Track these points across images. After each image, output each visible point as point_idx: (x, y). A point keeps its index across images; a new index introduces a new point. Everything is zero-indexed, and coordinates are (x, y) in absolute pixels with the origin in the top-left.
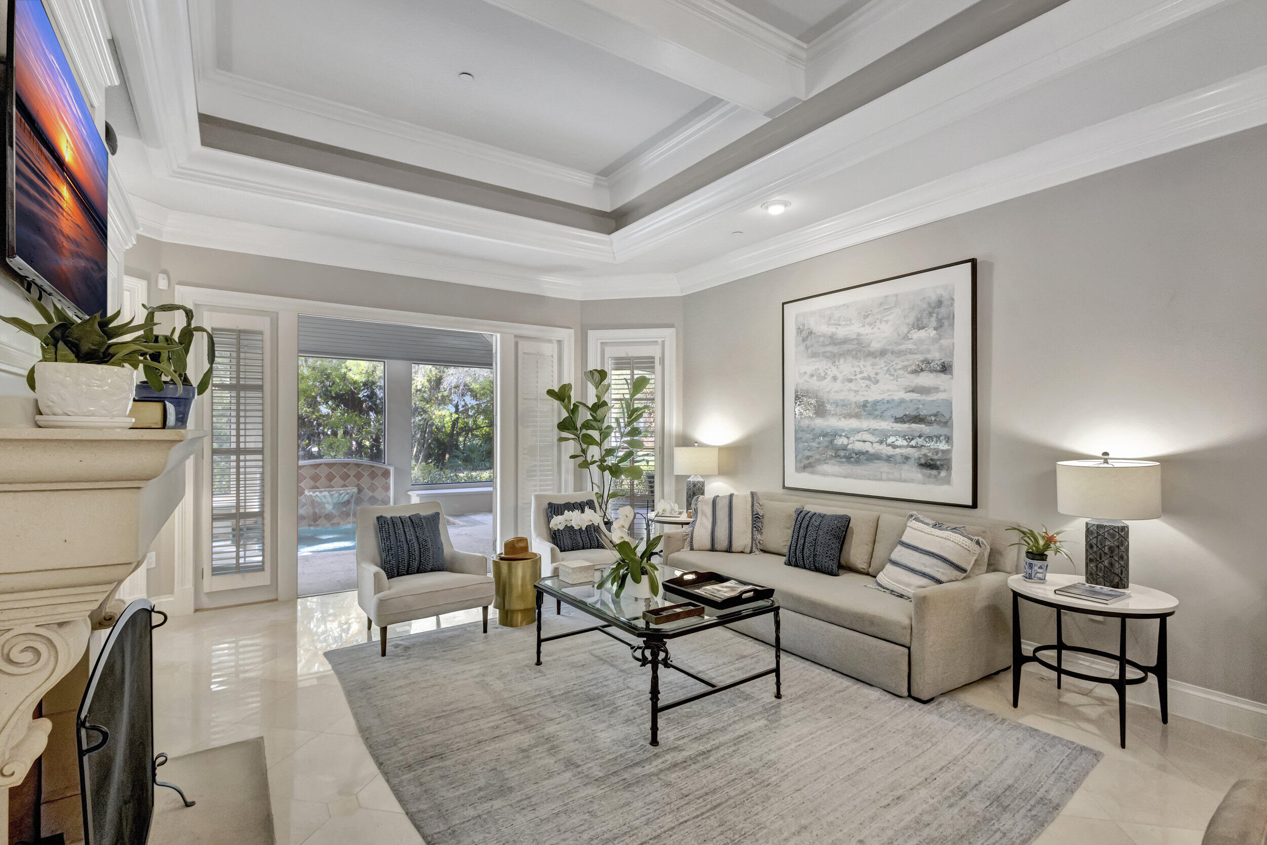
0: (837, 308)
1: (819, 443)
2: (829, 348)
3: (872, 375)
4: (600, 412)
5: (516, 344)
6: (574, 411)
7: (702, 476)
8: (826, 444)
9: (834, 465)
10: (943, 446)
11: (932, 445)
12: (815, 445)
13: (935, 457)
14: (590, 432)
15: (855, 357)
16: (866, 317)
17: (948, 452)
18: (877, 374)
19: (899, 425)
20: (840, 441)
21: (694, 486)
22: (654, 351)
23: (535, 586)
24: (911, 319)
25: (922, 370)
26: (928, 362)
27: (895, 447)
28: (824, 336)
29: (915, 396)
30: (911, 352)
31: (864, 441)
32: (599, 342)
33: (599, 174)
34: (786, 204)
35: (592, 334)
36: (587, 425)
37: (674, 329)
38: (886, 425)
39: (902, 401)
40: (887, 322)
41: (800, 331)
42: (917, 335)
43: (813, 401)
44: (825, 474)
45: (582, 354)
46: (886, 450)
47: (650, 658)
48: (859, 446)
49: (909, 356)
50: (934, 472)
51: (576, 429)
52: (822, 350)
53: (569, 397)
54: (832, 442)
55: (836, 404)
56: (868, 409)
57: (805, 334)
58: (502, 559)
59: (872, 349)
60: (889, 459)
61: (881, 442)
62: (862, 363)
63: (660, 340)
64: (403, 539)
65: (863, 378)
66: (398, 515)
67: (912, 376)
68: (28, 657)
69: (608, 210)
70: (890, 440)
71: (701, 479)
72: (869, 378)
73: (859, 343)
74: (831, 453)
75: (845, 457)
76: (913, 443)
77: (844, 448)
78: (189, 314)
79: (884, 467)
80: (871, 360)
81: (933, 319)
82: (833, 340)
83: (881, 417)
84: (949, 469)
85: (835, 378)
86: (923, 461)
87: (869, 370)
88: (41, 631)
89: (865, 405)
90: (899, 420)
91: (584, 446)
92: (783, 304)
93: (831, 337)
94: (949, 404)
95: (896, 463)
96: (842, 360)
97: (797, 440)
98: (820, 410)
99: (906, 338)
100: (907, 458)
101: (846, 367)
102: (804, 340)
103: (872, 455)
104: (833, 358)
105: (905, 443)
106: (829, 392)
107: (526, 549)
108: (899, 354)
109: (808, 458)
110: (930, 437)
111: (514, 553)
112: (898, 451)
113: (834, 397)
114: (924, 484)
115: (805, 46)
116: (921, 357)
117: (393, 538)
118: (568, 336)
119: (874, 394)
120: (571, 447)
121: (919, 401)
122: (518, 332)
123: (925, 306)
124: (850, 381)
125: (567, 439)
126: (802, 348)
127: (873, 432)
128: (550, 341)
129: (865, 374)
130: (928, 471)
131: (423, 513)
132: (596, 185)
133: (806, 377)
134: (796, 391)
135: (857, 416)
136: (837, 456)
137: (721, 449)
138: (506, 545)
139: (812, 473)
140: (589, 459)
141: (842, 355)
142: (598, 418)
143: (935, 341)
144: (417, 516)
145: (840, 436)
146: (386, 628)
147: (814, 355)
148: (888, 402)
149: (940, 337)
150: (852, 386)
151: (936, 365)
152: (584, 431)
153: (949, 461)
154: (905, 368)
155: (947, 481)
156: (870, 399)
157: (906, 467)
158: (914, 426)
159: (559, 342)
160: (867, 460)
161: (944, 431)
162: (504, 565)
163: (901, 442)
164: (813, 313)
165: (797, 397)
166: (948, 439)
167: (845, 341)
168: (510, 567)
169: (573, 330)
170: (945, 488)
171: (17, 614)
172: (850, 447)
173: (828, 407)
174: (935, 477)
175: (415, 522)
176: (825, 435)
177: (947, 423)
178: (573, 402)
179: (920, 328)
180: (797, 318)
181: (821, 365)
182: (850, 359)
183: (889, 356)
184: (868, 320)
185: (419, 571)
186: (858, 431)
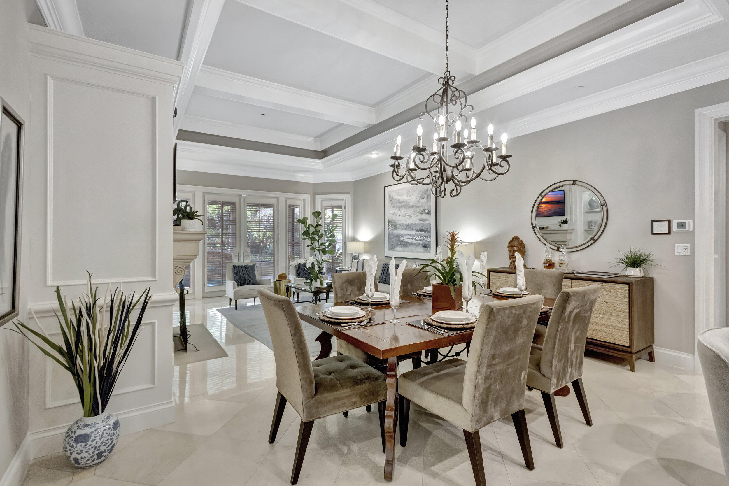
0: (400, 189)
1: (395, 239)
2: (398, 204)
3: (410, 215)
4: (318, 228)
5: (286, 201)
6: (308, 228)
7: (358, 253)
8: (397, 240)
9: (399, 247)
10: (428, 239)
11: (426, 239)
12: (394, 240)
13: (427, 243)
14: (314, 236)
15: (405, 208)
16: (408, 193)
17: (430, 241)
18: (411, 214)
19: (417, 232)
20: (402, 238)
21: (354, 257)
22: (342, 204)
23: (286, 285)
24: (420, 195)
25: (423, 213)
26: (424, 210)
27: (416, 240)
28: (397, 199)
29: (421, 222)
30: (420, 207)
31: (408, 238)
32: (320, 200)
33: (315, 137)
34: (377, 154)
35: (317, 197)
36: (313, 234)
37: (349, 195)
38: (414, 232)
39: (418, 224)
40: (414, 195)
41: (390, 197)
42: (422, 201)
43: (394, 224)
44: (397, 251)
45: (313, 205)
46: (414, 242)
47: (315, 299)
48: (407, 240)
49: (420, 208)
50: (426, 249)
51: (309, 235)
52: (396, 205)
53: (307, 222)
54: (399, 239)
55: (400, 225)
56: (409, 227)
57: (391, 198)
58: (277, 280)
59: (410, 205)
60: (414, 244)
61: (412, 239)
62: (407, 210)
63: (344, 199)
64: (242, 273)
65: (408, 216)
66: (240, 265)
67: (421, 215)
68: (180, 272)
69: (320, 150)
70: (415, 238)
71: (358, 255)
72: (409, 216)
73: (406, 203)
74: (399, 243)
75: (403, 244)
76: (421, 239)
77: (402, 241)
78: (187, 202)
79: (413, 248)
80: (410, 209)
81: (426, 195)
82: (400, 202)
83: (412, 230)
84: (430, 247)
85: (400, 215)
86: (423, 245)
87: (409, 213)
88: (182, 267)
89: (408, 225)
90: (417, 231)
91: (312, 242)
92: (385, 187)
93: (399, 200)
94: (430, 225)
95: (417, 246)
96: (402, 209)
97: (389, 238)
98: (396, 227)
99: (419, 202)
100: (419, 244)
101: (403, 211)
102: (391, 201)
103: (410, 243)
104: (399, 208)
105: (419, 239)
106: (398, 220)
107: (286, 277)
108: (417, 207)
109: (392, 245)
110: (425, 237)
111: (281, 279)
112: (417, 242)
113: (400, 222)
114: (424, 253)
115: (373, 108)
116: (422, 208)
117: (238, 272)
118: (307, 197)
119: (410, 222)
120: (308, 242)
121: (422, 224)
122: (286, 196)
123: (424, 191)
124: (404, 216)
125: (306, 239)
126: (390, 204)
127: (410, 235)
128: (300, 200)
129: (408, 214)
130: (425, 248)
131: (249, 265)
132: (315, 141)
133: (391, 215)
134: (389, 220)
135: (406, 229)
136: (400, 244)
137: (365, 242)
138: (279, 276)
139: (394, 251)
140: (314, 247)
141: (402, 207)
142: (318, 231)
143: (427, 203)
144: (247, 265)
145: (401, 237)
146: (237, 300)
147: (394, 207)
148: (414, 224)
149: (428, 202)
150: (404, 218)
151: (426, 211)
152: (312, 236)
153: (430, 245)
154: (419, 212)
155: (429, 252)
156: (410, 223)
157: (419, 247)
158: (421, 233)
159: (304, 200)
160: (409, 245)
161: (428, 234)
162: (278, 283)
163: (418, 238)
164: (393, 191)
165: (389, 222)
166: (430, 237)
167: (402, 202)
168: (280, 284)
169: (309, 195)
170: (429, 254)
171: (179, 264)
172: (404, 240)
173: (398, 226)
174: (427, 250)
175: (246, 267)
176: (397, 236)
177: (429, 232)
178: (308, 224)
179: (423, 198)
180: (389, 192)
181: (396, 210)
182: (404, 209)
183: (414, 208)
184: (409, 195)
185: (247, 284)
186: (406, 235)
